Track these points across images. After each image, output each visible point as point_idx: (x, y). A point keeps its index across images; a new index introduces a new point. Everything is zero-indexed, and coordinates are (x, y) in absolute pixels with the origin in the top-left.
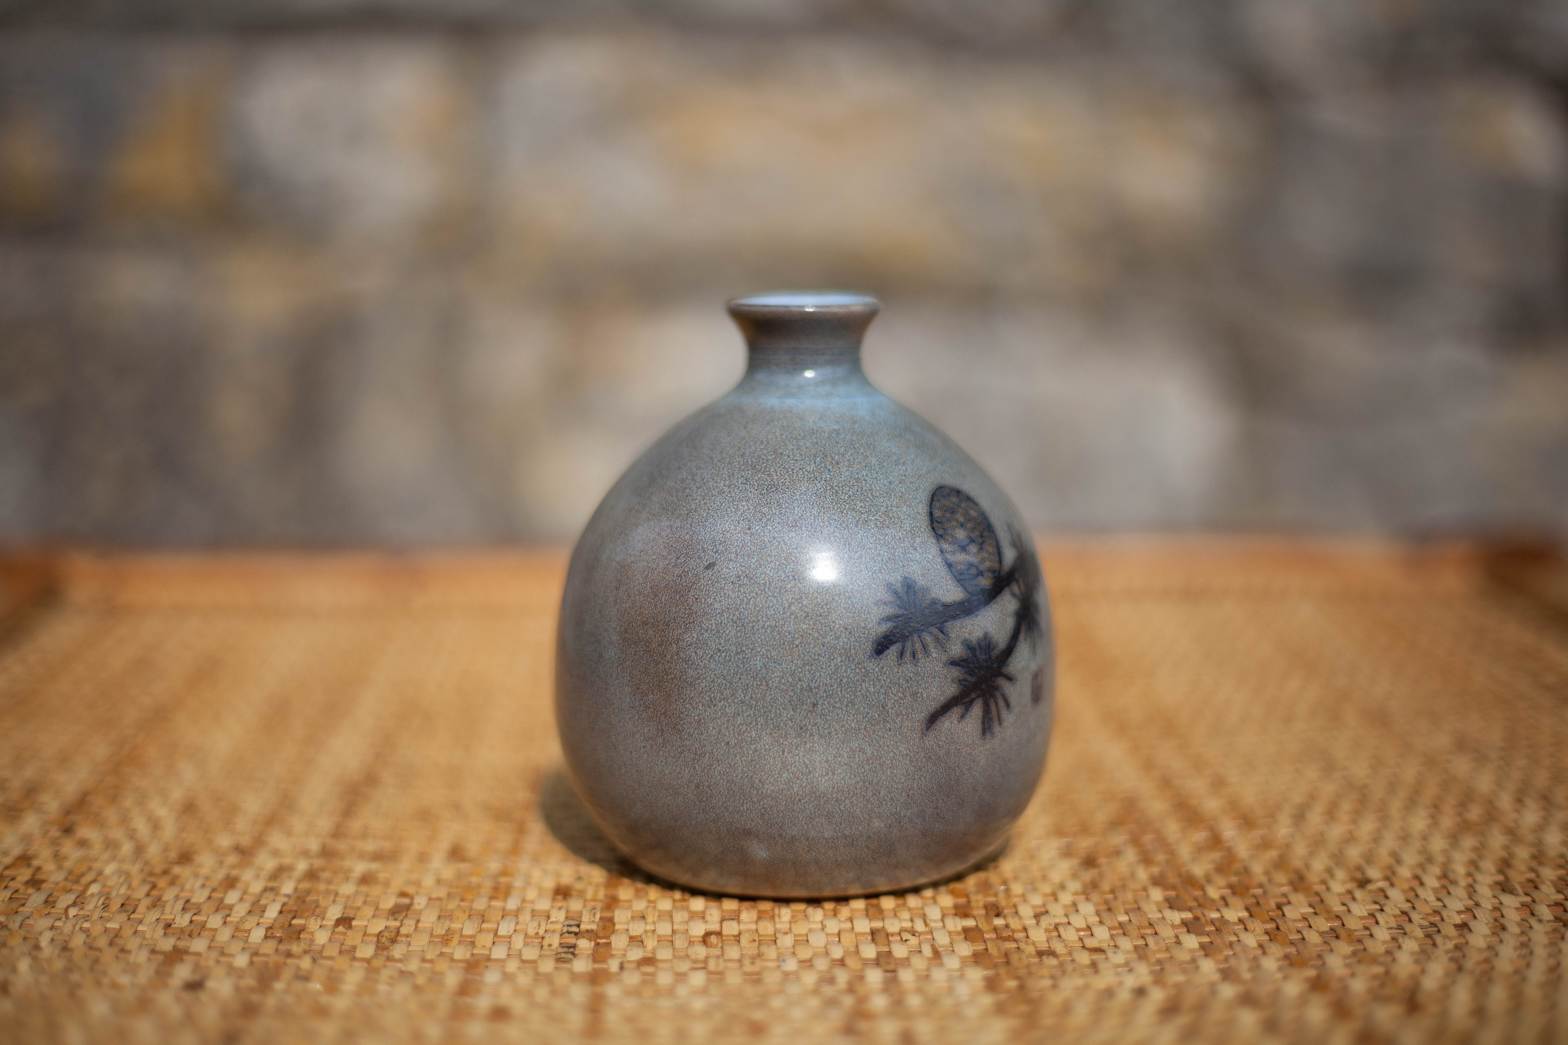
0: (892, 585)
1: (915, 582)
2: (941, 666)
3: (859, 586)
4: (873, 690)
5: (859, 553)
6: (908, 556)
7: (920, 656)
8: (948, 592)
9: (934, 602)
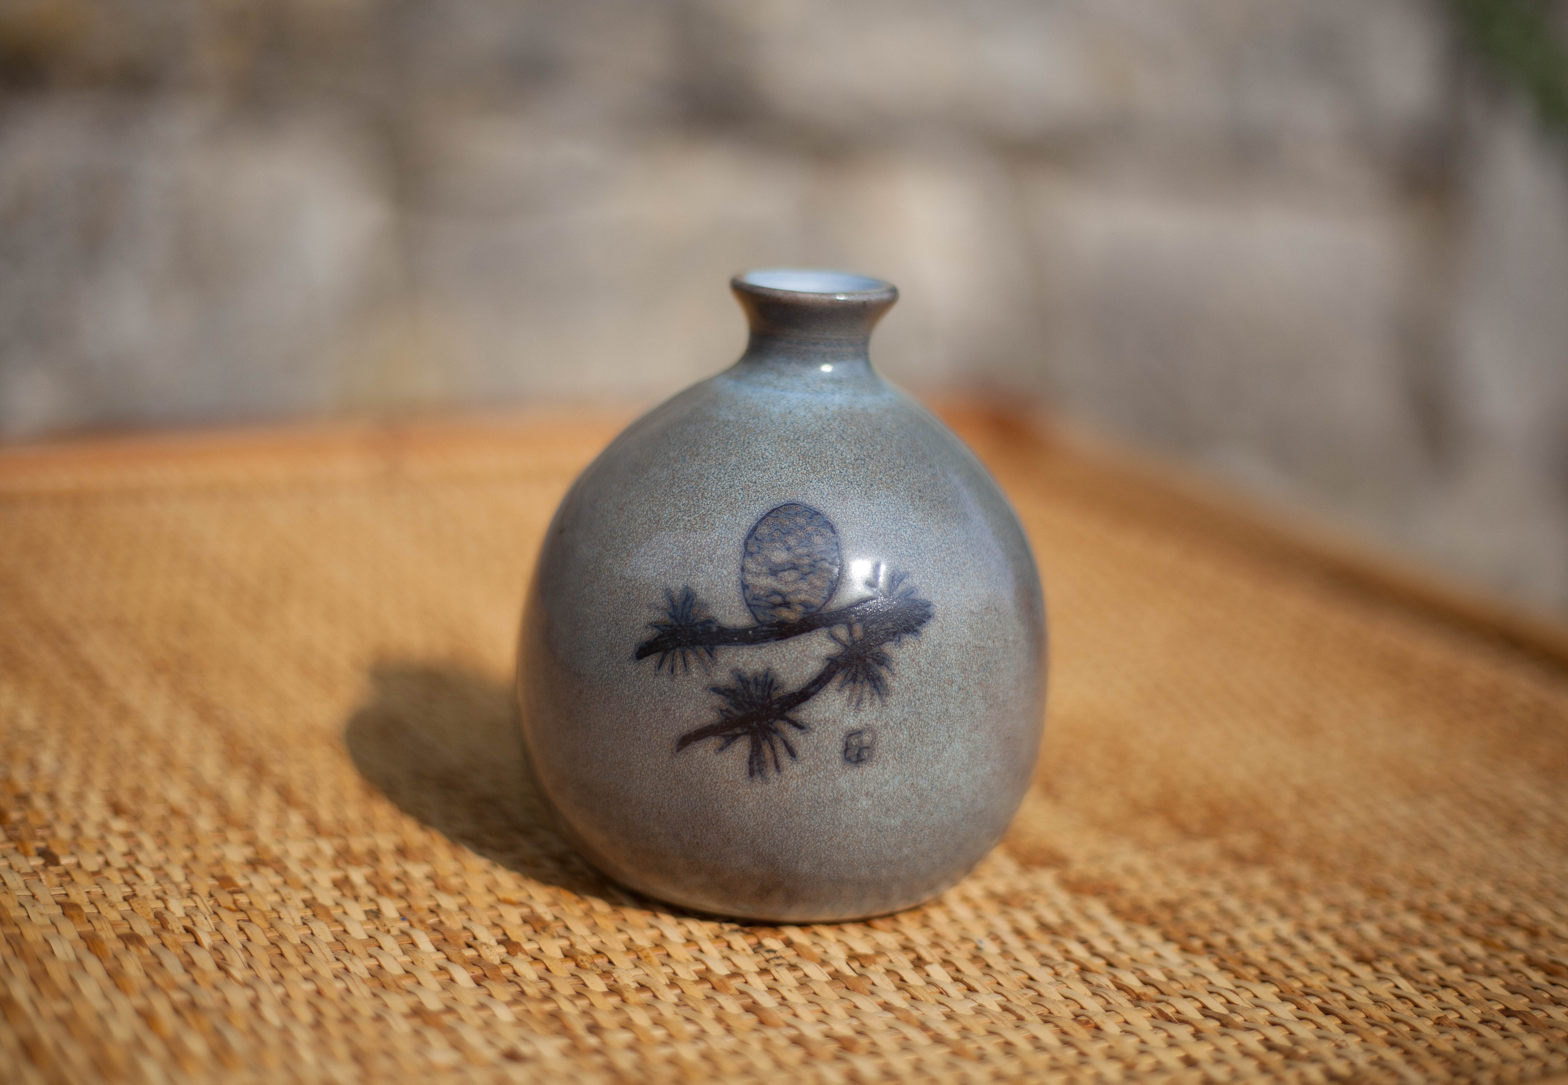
0: (670, 591)
1: (695, 594)
2: (701, 688)
3: (641, 584)
4: (627, 693)
5: (654, 550)
6: (700, 565)
7: (679, 672)
8: (729, 613)
9: (710, 621)
